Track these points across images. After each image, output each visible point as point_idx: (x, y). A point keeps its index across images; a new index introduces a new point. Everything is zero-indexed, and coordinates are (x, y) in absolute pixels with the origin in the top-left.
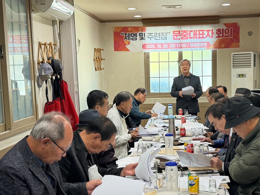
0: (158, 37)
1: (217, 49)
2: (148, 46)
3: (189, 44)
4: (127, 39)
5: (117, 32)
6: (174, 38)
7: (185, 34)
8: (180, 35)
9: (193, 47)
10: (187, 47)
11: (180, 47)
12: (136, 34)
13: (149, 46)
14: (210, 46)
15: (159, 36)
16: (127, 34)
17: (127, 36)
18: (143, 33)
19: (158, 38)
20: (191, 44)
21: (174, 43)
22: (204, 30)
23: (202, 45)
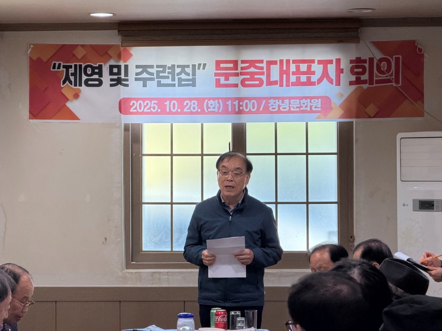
0: (167, 77)
1: (354, 120)
2: (137, 104)
3: (264, 101)
4: (71, 83)
5: (39, 59)
6: (218, 81)
7: (252, 70)
8: (237, 75)
9: (279, 112)
10: (258, 112)
11: (237, 110)
12: (100, 67)
13: (140, 104)
14: (331, 109)
15: (170, 75)
16: (71, 67)
17: (72, 74)
18: (122, 64)
19: (169, 81)
20: (272, 101)
21: (218, 99)
22: (313, 61)
23: (306, 107)
